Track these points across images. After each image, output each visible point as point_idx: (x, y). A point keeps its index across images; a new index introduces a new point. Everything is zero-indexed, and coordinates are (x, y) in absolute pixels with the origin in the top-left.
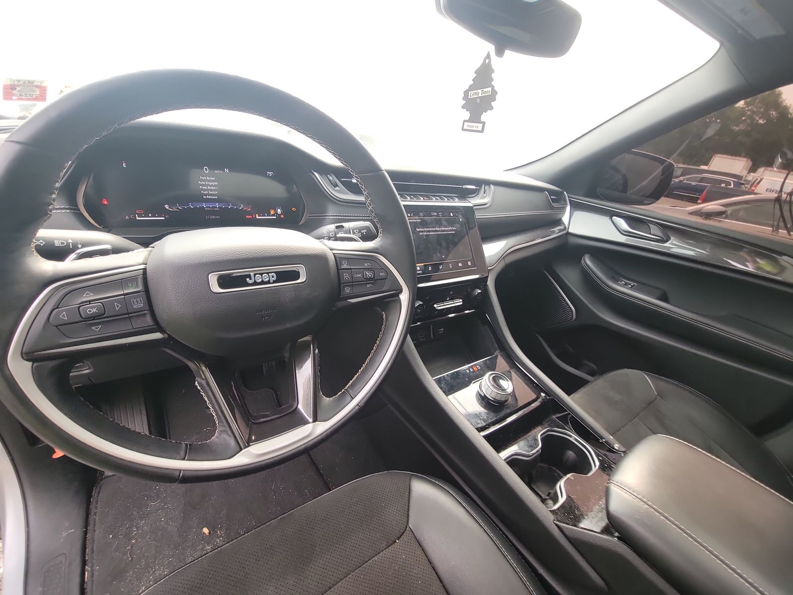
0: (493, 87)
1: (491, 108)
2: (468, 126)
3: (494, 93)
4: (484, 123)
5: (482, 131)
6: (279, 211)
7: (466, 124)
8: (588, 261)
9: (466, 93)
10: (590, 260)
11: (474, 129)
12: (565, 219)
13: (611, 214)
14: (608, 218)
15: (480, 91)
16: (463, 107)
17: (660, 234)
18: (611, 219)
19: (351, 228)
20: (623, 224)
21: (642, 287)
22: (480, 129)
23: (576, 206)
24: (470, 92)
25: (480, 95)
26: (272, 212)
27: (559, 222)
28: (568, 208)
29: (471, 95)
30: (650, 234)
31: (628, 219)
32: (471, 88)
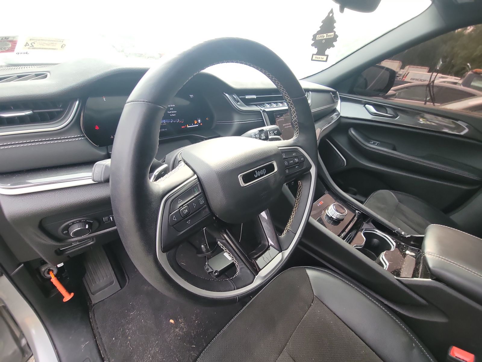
0: (335, 32)
1: (333, 46)
2: (316, 58)
3: (336, 37)
4: (327, 56)
5: (326, 61)
6: (199, 121)
7: (314, 56)
8: (352, 132)
9: (315, 36)
10: (354, 131)
11: (320, 59)
12: (338, 108)
13: (365, 104)
14: (363, 106)
15: (325, 35)
16: (312, 45)
17: (393, 113)
18: (364, 106)
19: (268, 131)
20: (372, 109)
21: (382, 144)
22: (325, 59)
23: (343, 99)
24: (317, 36)
25: (325, 37)
26: (196, 123)
27: (335, 110)
28: (339, 101)
29: (318, 37)
30: (387, 113)
31: (375, 106)
32: (319, 33)
